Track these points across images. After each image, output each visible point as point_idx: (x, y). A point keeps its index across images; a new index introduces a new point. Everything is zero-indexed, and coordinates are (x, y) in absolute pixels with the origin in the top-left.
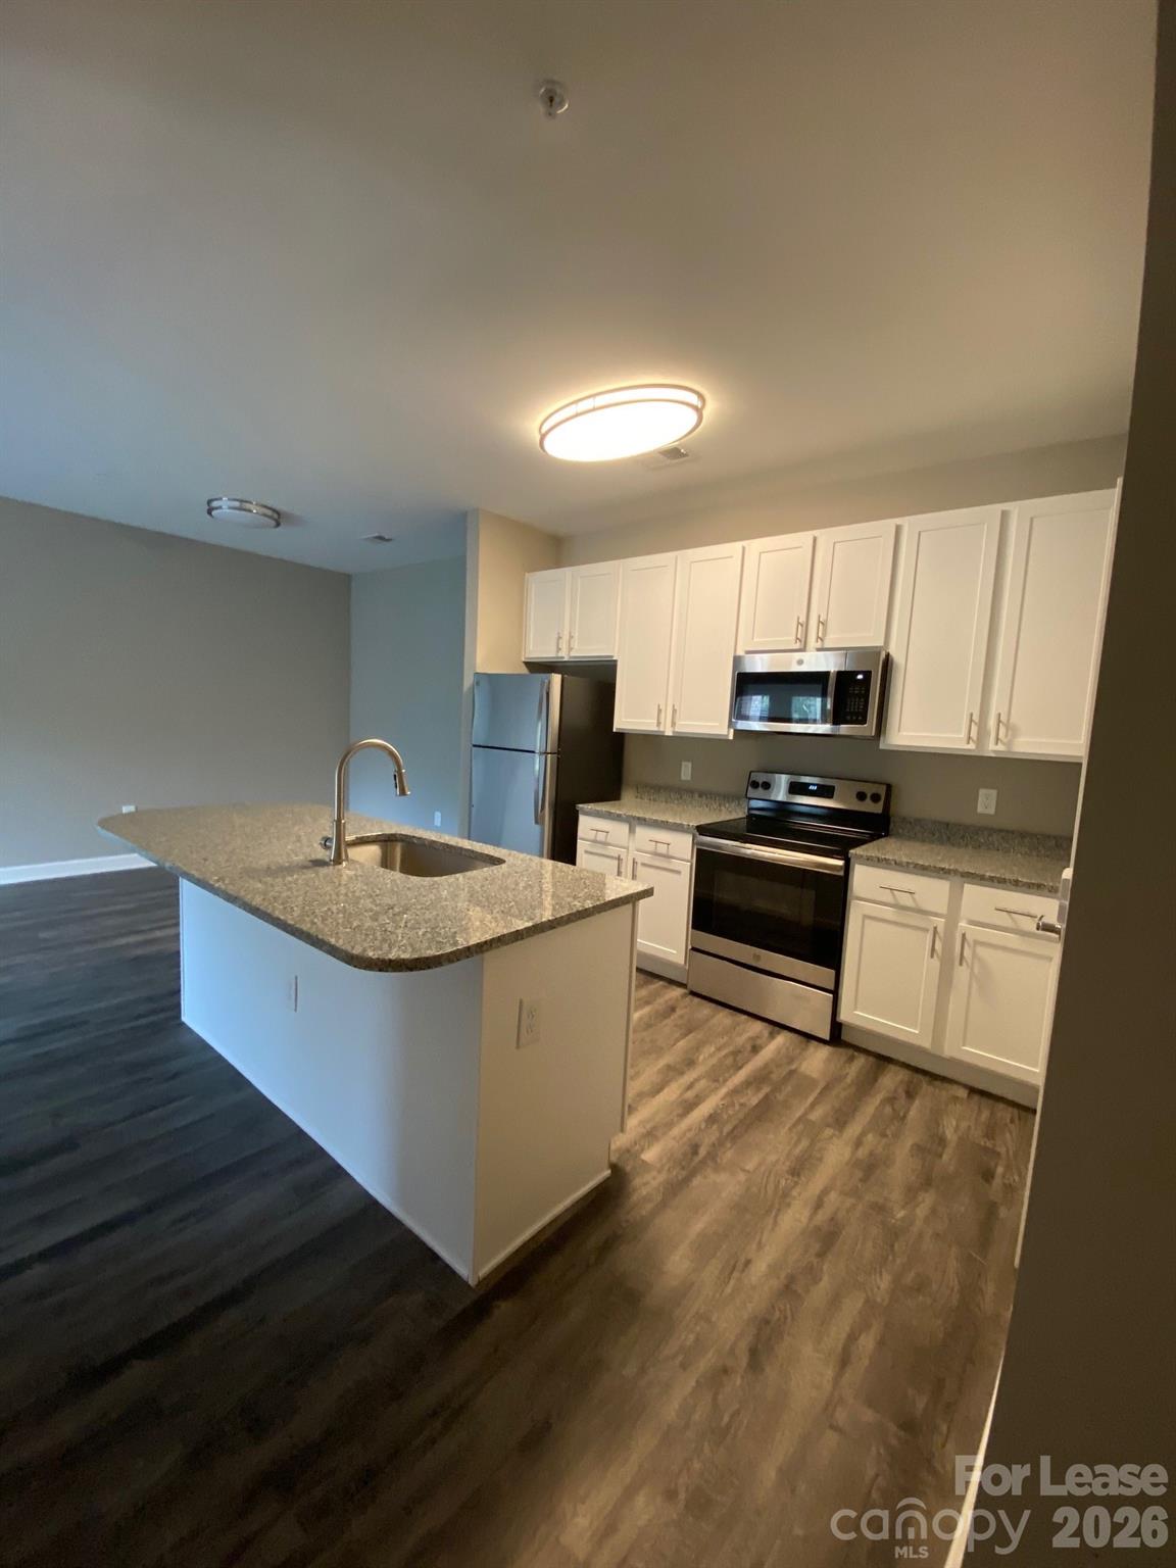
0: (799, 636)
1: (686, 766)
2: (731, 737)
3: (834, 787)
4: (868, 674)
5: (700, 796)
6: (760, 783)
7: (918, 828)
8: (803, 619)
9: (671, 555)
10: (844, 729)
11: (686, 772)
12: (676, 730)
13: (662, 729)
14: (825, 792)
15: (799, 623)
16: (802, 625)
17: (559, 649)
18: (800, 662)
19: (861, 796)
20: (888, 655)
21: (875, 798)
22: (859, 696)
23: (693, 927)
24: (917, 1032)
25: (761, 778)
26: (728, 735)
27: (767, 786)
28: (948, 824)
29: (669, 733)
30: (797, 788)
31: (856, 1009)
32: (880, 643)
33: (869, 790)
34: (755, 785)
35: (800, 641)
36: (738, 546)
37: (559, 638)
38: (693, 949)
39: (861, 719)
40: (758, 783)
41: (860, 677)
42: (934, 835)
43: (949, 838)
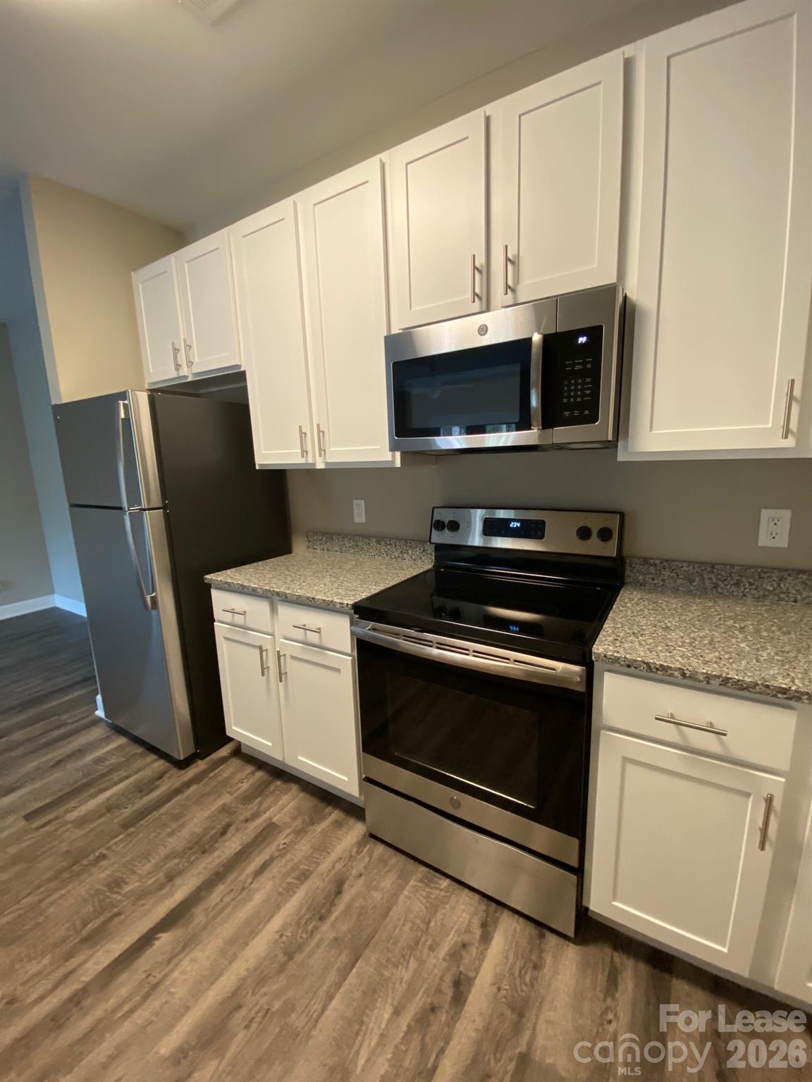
0: (477, 291)
1: (358, 505)
2: (398, 464)
3: (543, 523)
4: (595, 333)
5: (378, 542)
6: (446, 523)
7: (666, 573)
8: (480, 261)
9: (289, 201)
10: (562, 434)
11: (359, 514)
12: (329, 460)
13: (310, 461)
14: (532, 530)
15: (475, 268)
16: (480, 272)
17: (178, 367)
18: (483, 330)
19: (584, 533)
20: (625, 297)
21: (605, 534)
22: (583, 374)
23: (364, 751)
24: (725, 950)
25: (446, 516)
26: (393, 461)
27: (454, 526)
28: (713, 566)
29: (320, 465)
30: (493, 528)
31: (614, 898)
32: (610, 278)
33: (595, 523)
34: (439, 525)
35: (480, 298)
36: (373, 163)
37: (176, 351)
38: (368, 780)
39: (588, 413)
40: (443, 523)
41: (582, 340)
42: (691, 581)
43: (716, 587)
